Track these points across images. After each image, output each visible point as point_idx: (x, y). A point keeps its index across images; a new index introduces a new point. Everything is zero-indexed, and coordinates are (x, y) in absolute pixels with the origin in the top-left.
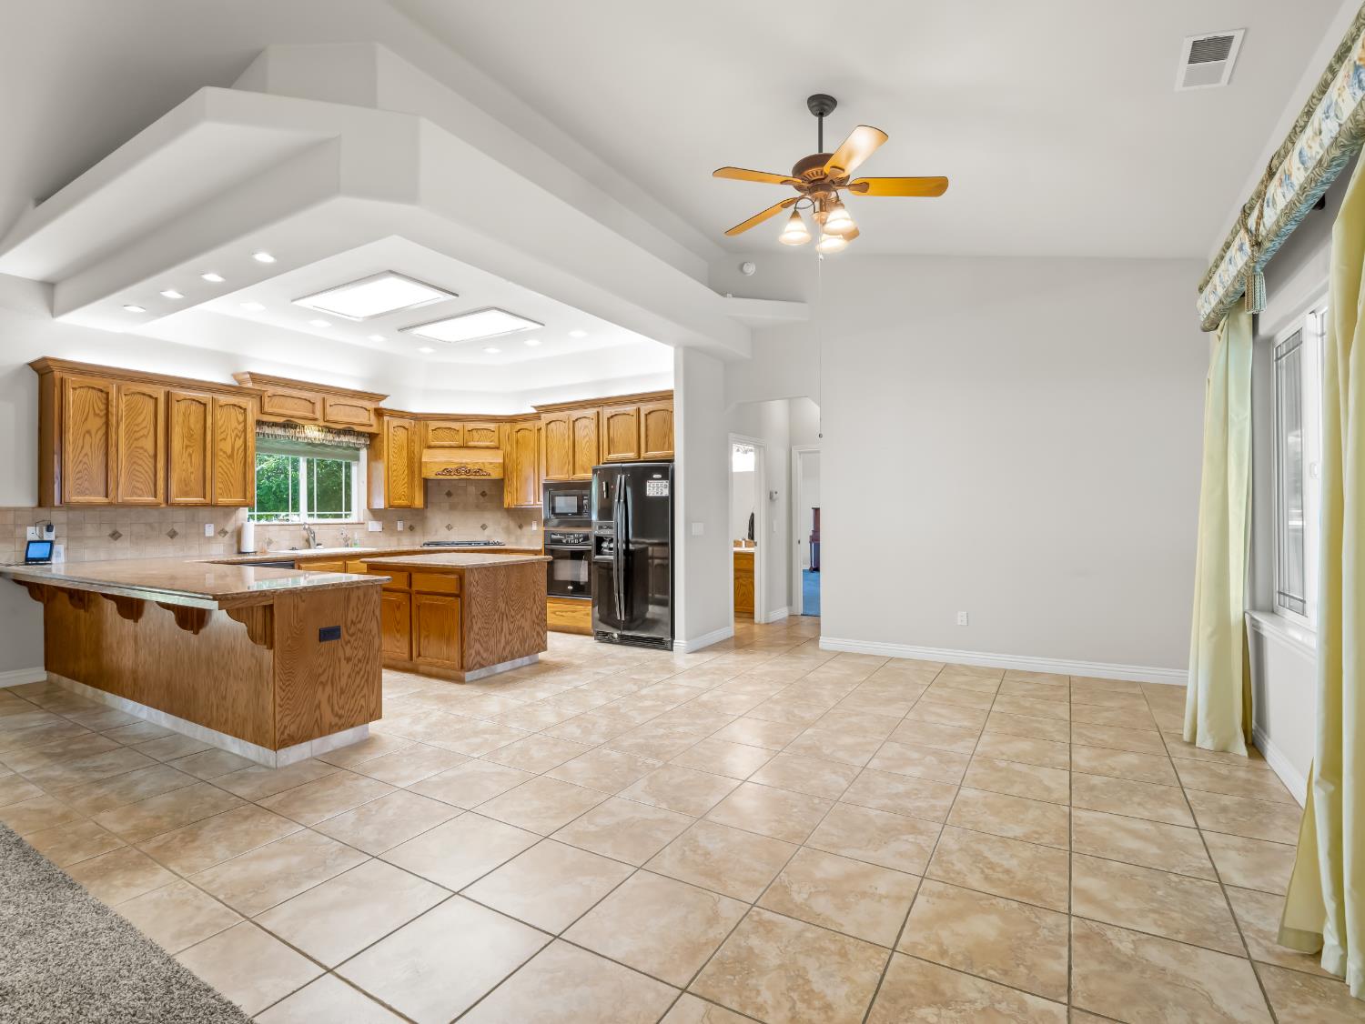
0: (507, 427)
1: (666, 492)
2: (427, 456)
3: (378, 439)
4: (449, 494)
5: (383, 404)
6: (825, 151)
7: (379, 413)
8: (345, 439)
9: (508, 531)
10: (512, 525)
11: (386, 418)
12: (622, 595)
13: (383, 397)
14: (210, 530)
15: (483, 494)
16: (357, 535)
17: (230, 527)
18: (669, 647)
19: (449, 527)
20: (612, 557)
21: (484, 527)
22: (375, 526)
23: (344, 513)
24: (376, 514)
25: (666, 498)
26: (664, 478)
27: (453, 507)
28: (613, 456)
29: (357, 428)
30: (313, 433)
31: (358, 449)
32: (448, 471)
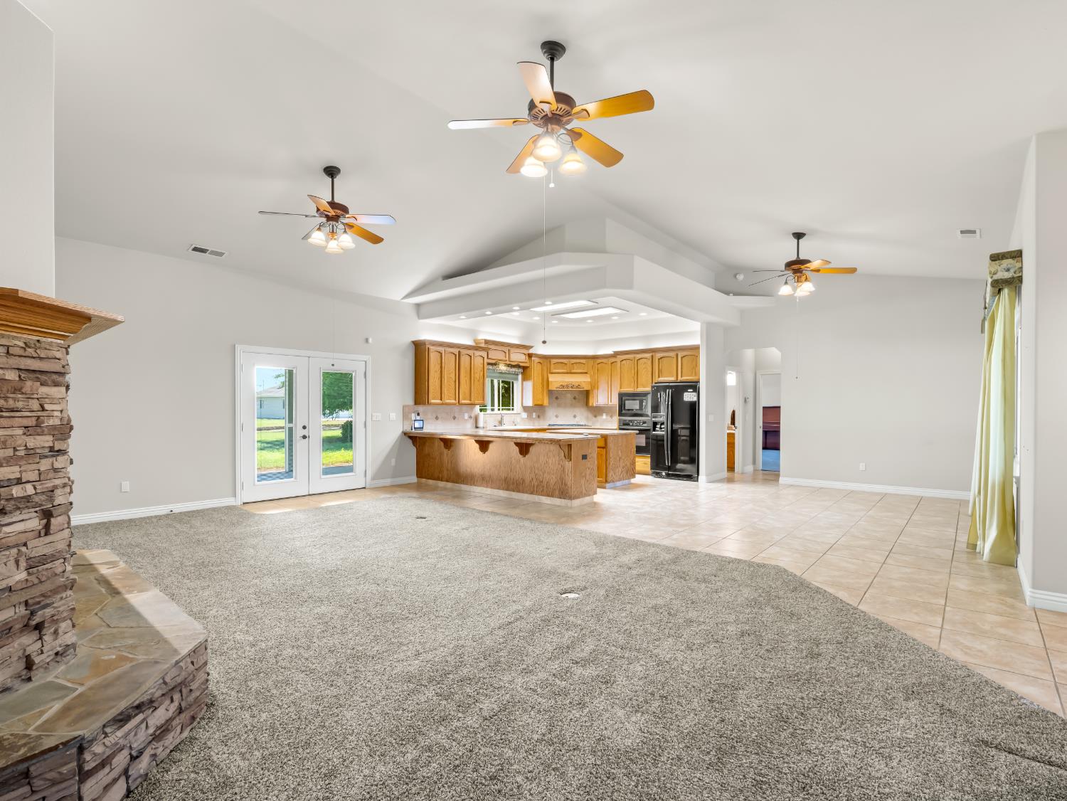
0: (591, 362)
1: (695, 399)
2: (552, 378)
3: (528, 370)
4: (557, 398)
5: (531, 351)
6: (802, 257)
7: (530, 356)
8: (514, 370)
9: (587, 418)
10: (590, 415)
11: (533, 358)
12: (669, 452)
13: (532, 347)
14: (466, 416)
15: (575, 398)
16: (518, 419)
17: (473, 415)
18: (696, 479)
19: (557, 416)
20: (663, 433)
21: (575, 416)
22: (524, 415)
23: (511, 408)
24: (526, 409)
25: (696, 402)
26: (695, 391)
27: (559, 406)
28: (661, 379)
29: (521, 364)
30: (502, 368)
31: (517, 375)
32: (563, 386)
